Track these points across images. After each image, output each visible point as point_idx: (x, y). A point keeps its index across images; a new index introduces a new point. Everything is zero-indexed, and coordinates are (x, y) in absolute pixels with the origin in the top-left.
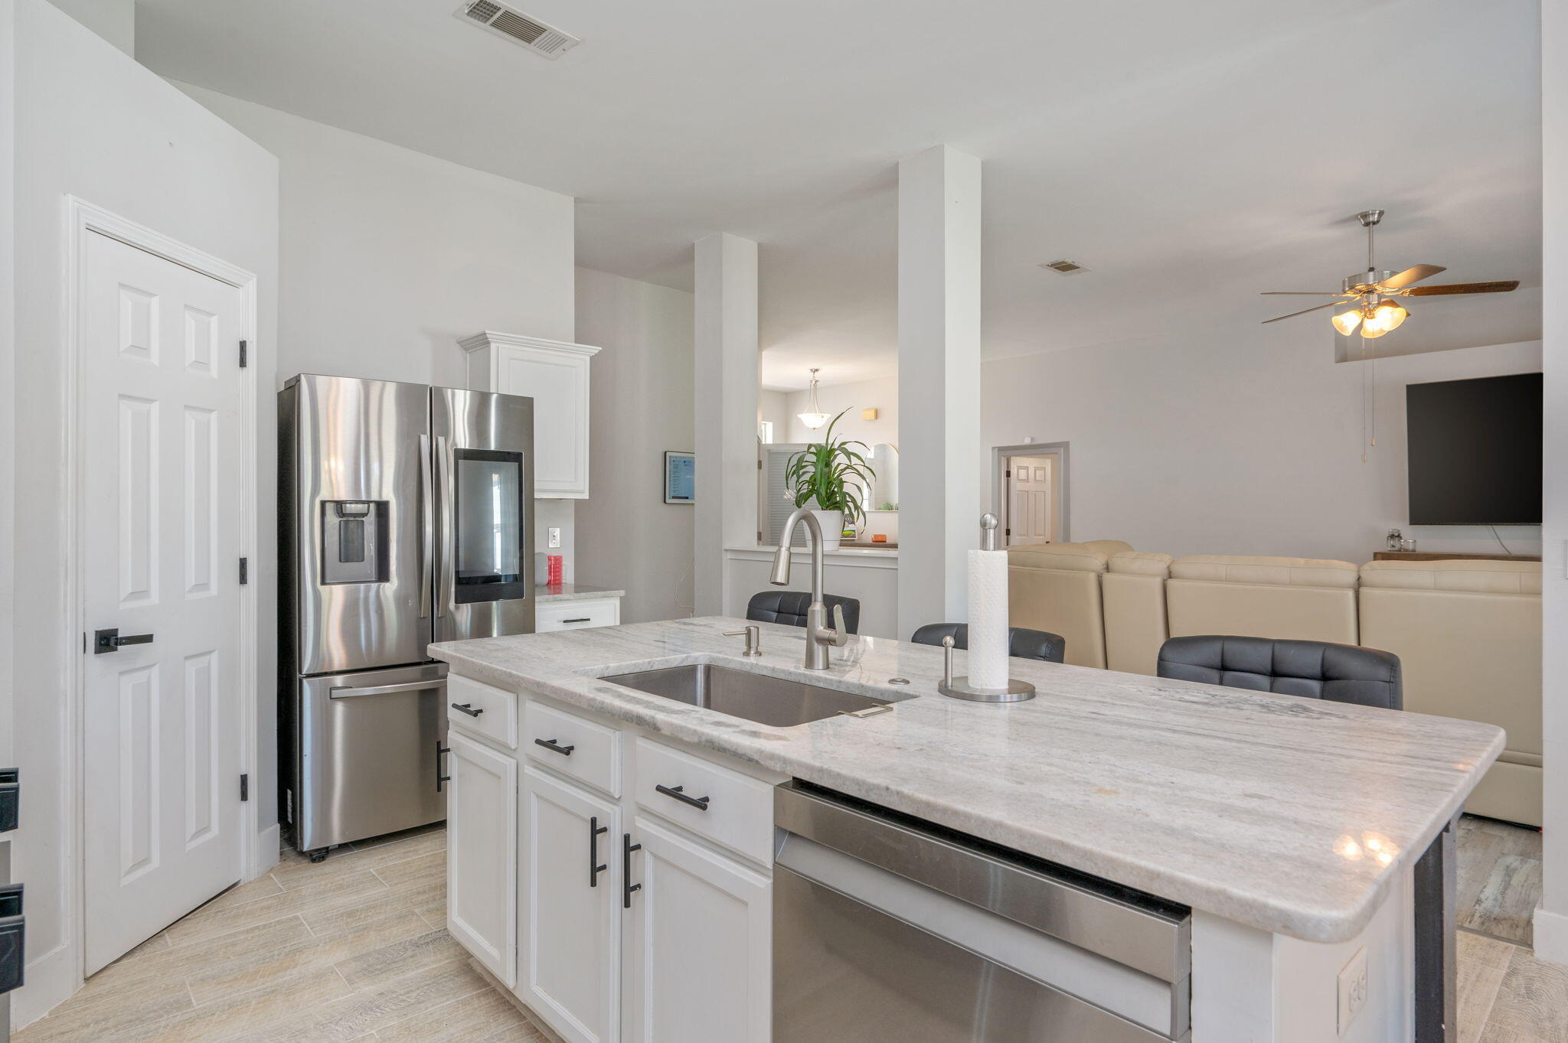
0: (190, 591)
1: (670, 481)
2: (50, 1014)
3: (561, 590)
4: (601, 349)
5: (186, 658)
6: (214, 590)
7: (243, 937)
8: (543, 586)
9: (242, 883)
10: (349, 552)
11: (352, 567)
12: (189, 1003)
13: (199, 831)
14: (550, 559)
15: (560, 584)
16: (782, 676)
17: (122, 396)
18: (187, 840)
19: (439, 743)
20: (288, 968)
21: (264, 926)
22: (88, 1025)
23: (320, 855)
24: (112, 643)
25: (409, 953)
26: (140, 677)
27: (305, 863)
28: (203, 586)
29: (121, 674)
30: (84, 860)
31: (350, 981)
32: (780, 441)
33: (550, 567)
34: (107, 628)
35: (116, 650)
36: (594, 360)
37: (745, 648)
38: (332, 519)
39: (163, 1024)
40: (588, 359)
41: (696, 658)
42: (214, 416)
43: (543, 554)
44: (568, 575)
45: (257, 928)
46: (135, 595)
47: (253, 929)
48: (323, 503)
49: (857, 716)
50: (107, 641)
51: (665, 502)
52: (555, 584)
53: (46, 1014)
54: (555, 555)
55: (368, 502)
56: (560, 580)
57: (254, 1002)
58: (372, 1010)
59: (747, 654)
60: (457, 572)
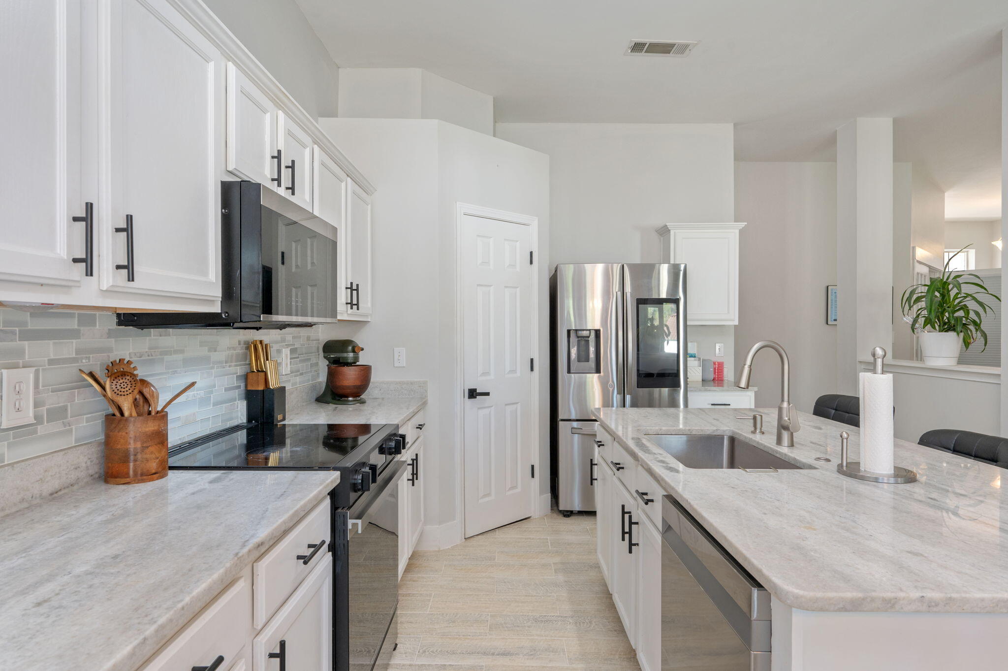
0: (508, 373)
1: (832, 307)
2: (451, 547)
3: (723, 384)
4: (746, 223)
5: (506, 405)
6: (518, 374)
7: (523, 540)
8: (710, 381)
9: (532, 518)
10: (583, 357)
11: (584, 364)
12: (495, 559)
13: (512, 487)
14: (714, 363)
15: (722, 380)
16: (761, 447)
17: (478, 285)
18: (507, 490)
19: (591, 460)
20: (534, 558)
21: (533, 539)
22: (460, 555)
23: (568, 514)
24: (474, 395)
25: (586, 569)
26: (486, 411)
27: (561, 516)
28: (513, 371)
29: (479, 408)
30: (464, 487)
31: (556, 572)
32: (984, 266)
33: (715, 369)
34: (473, 388)
35: (476, 398)
36: (741, 232)
37: (753, 429)
38: (573, 339)
39: (483, 563)
40: (737, 232)
41: (724, 431)
42: (518, 289)
43: (711, 360)
44: (729, 374)
45: (530, 538)
46: (484, 374)
47: (528, 538)
48: (569, 331)
49: (746, 471)
50: (473, 394)
51: (827, 324)
52: (718, 380)
53: (450, 547)
54: (719, 361)
55: (590, 330)
56: (723, 377)
57: (516, 567)
58: (558, 586)
59: (754, 432)
60: (638, 370)
